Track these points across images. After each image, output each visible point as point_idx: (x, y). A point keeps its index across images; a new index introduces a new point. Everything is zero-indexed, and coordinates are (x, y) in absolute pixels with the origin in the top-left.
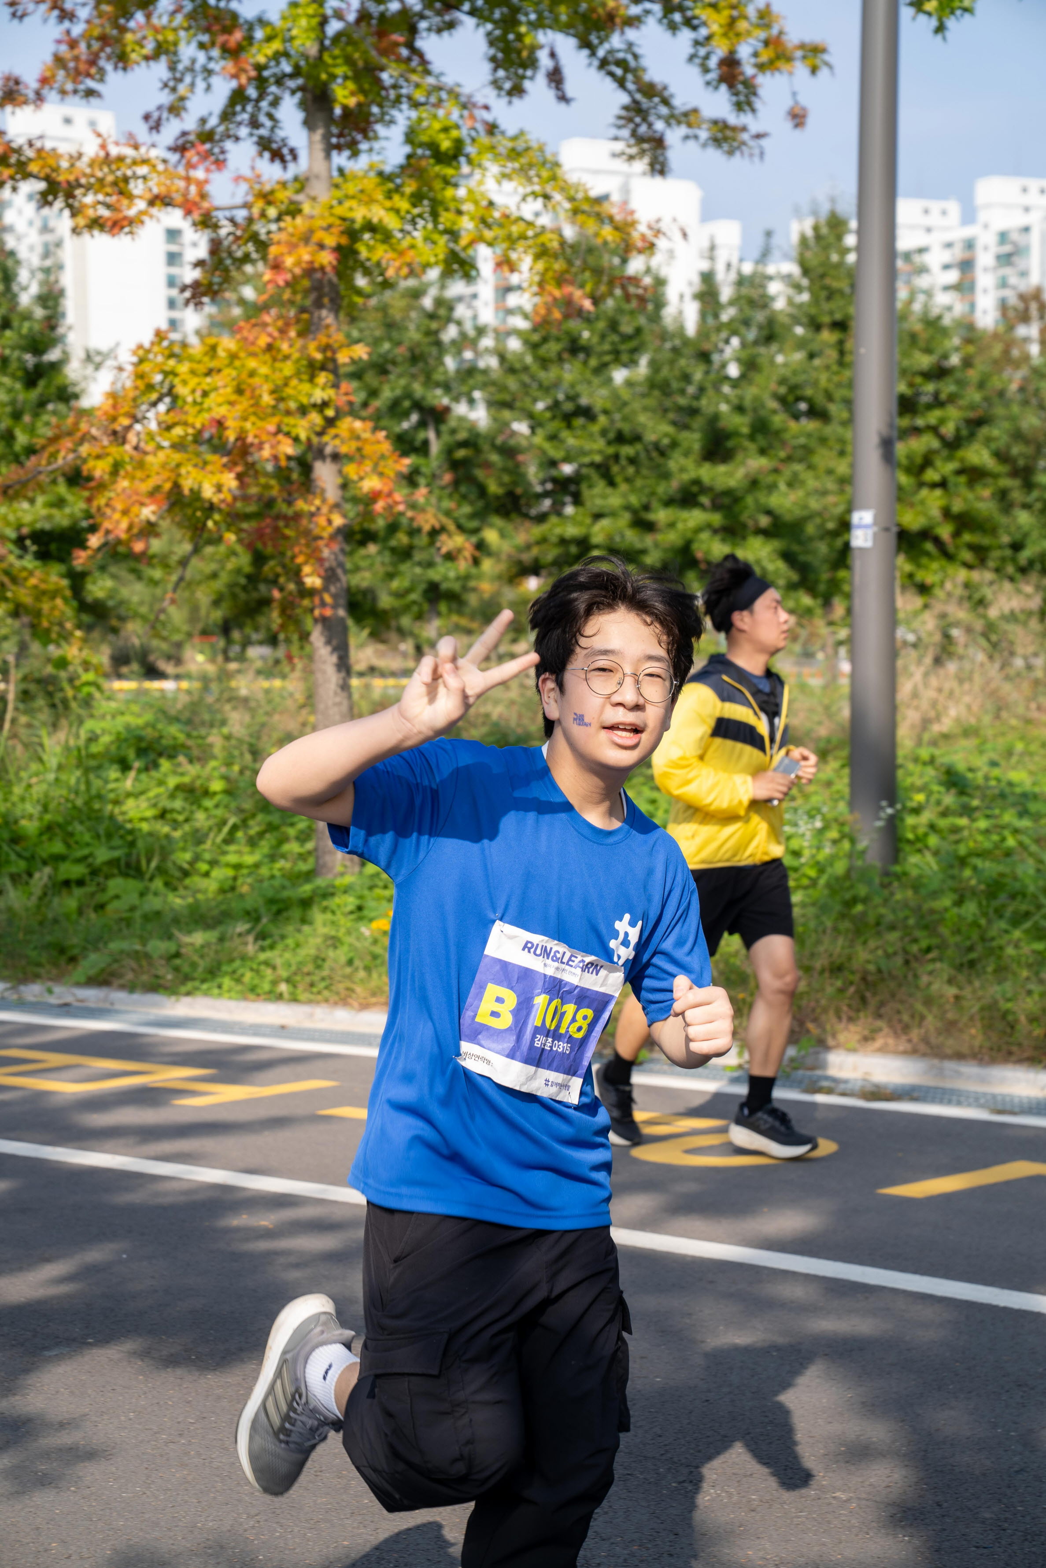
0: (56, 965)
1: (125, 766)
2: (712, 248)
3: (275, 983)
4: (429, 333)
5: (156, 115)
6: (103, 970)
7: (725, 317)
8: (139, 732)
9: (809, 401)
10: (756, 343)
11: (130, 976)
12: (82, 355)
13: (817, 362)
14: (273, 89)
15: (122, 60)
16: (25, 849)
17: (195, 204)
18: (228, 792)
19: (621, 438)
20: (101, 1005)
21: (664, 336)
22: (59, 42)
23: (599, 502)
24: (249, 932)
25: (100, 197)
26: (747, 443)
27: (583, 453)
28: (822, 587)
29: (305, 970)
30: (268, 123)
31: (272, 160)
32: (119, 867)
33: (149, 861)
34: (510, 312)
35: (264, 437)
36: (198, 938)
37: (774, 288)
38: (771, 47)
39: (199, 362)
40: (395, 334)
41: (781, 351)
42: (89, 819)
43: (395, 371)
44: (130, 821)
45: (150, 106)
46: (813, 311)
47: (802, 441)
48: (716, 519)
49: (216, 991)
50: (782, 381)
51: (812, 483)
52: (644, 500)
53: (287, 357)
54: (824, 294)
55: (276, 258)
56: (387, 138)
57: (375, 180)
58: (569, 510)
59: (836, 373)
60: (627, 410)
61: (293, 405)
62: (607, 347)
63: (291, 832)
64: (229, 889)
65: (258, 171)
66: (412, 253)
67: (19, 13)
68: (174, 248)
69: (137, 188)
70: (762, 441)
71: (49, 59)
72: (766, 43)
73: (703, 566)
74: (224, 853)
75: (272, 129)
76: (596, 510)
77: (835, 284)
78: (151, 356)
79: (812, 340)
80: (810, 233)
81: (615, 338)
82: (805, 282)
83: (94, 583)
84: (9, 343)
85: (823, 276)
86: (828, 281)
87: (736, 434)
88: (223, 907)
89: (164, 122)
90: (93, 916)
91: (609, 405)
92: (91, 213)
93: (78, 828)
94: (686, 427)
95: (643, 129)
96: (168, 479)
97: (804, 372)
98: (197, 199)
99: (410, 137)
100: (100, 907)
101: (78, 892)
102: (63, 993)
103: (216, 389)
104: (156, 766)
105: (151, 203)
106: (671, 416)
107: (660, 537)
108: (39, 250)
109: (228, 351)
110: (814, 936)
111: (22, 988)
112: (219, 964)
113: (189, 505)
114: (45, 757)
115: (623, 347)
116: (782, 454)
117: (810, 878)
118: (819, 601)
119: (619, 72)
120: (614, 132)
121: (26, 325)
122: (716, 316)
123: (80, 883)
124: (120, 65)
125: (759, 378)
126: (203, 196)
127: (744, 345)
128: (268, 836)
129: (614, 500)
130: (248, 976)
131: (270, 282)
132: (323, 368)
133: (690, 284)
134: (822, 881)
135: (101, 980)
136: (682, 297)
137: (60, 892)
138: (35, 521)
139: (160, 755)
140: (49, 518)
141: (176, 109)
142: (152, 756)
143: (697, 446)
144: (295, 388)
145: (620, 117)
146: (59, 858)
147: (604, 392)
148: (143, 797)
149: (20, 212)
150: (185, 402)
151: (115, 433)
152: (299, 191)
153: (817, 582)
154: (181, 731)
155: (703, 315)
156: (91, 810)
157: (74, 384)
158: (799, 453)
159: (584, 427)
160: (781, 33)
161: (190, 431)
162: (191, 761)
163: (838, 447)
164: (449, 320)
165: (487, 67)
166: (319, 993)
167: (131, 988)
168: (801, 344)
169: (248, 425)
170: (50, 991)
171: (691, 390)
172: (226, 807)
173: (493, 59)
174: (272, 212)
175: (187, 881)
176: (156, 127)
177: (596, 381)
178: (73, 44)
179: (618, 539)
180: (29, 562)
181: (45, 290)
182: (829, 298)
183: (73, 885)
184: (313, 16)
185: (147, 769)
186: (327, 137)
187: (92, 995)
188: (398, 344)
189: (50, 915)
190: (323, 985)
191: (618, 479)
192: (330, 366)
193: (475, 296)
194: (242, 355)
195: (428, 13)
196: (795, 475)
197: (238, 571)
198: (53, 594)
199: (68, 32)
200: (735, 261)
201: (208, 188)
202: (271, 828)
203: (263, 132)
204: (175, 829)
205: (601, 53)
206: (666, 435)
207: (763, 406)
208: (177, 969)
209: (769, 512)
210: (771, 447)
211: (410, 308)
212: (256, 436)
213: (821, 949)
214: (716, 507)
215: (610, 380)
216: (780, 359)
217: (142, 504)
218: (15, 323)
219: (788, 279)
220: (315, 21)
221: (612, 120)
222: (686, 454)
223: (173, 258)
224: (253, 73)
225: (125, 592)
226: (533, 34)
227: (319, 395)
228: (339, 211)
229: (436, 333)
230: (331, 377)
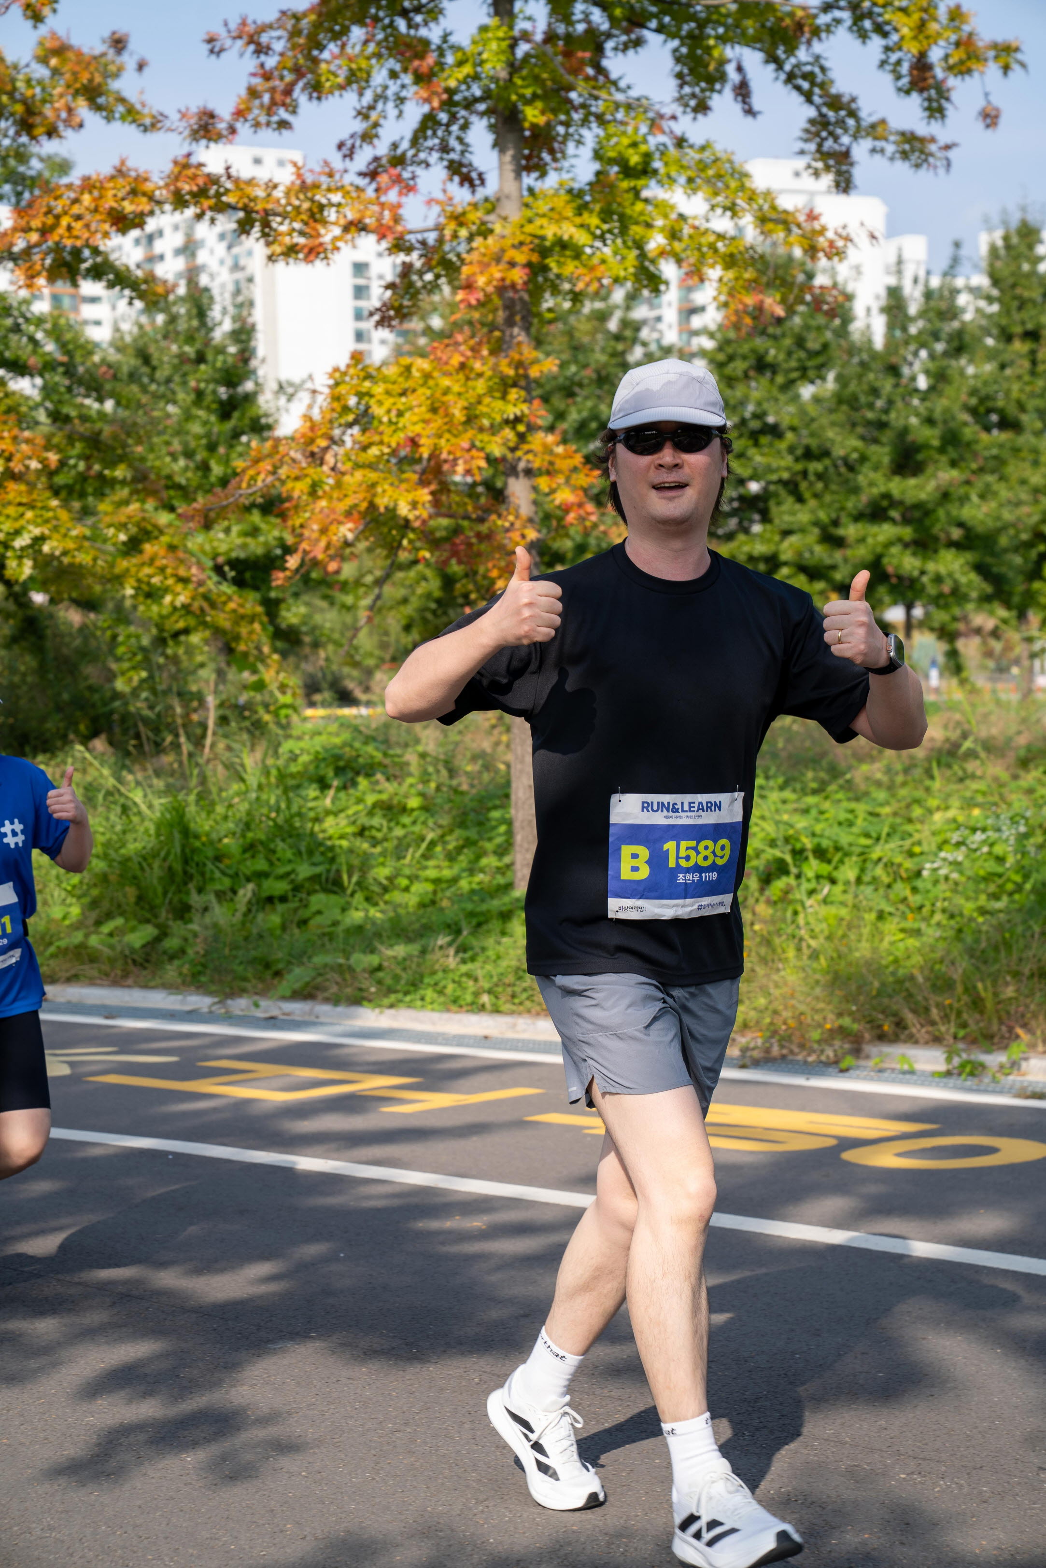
0: (261, 979)
1: (324, 785)
2: (900, 262)
3: (476, 994)
4: (614, 354)
5: (349, 143)
6: (307, 984)
7: (913, 330)
8: (337, 751)
9: (1001, 412)
10: (946, 354)
11: (334, 989)
12: (275, 386)
13: (1008, 372)
14: (463, 113)
15: (317, 90)
16: (228, 867)
17: (389, 228)
18: (425, 808)
19: (809, 454)
20: (307, 1018)
21: (852, 350)
22: (254, 75)
23: (787, 518)
24: (450, 944)
25: (297, 225)
26: (937, 456)
27: (770, 469)
28: (1016, 599)
29: (507, 981)
30: (458, 147)
31: (461, 184)
32: (320, 883)
33: (350, 876)
34: (696, 333)
35: (458, 454)
36: (400, 950)
37: (962, 300)
38: (962, 48)
39: (394, 383)
40: (581, 357)
41: (971, 361)
42: (290, 836)
43: (582, 393)
44: (330, 838)
45: (344, 135)
46: (1004, 322)
47: (995, 451)
48: (907, 532)
49: (419, 1003)
50: (973, 392)
51: (1004, 493)
52: (834, 515)
53: (480, 375)
54: (1015, 304)
55: (468, 277)
56: (576, 156)
57: (566, 197)
58: (757, 528)
59: (1027, 383)
60: (815, 426)
61: (486, 422)
62: (793, 364)
63: (489, 846)
64: (429, 903)
65: (449, 194)
66: (603, 267)
67: (217, 49)
68: (361, 282)
69: (331, 215)
70: (953, 453)
71: (243, 92)
72: (958, 44)
73: (894, 581)
74: (425, 868)
75: (463, 152)
76: (785, 527)
77: (1026, 294)
78: (347, 379)
79: (1004, 351)
80: (1000, 243)
81: (802, 354)
82: (995, 292)
83: (288, 610)
84: (205, 377)
85: (1014, 286)
86: (1018, 291)
87: (926, 446)
88: (424, 921)
89: (357, 150)
90: (296, 931)
91: (796, 422)
92: (287, 240)
93: (280, 846)
94: (876, 441)
95: (829, 144)
96: (364, 499)
97: (995, 382)
98: (391, 223)
99: (598, 155)
100: (303, 923)
101: (281, 907)
102: (269, 1007)
103: (411, 408)
104: (354, 784)
105: (346, 229)
106: (860, 430)
107: (849, 552)
108: (230, 287)
109: (422, 371)
110: (1022, 943)
111: (229, 1002)
112: (422, 976)
113: (385, 524)
114: (245, 776)
115: (810, 364)
116: (974, 466)
117: (1015, 883)
118: (1014, 613)
119: (806, 85)
120: (800, 145)
121: (220, 358)
122: (904, 329)
123: (283, 899)
124: (315, 95)
125: (949, 390)
126: (397, 219)
127: (932, 356)
128: (466, 851)
129: (803, 516)
130: (450, 988)
131: (462, 301)
132: (515, 385)
133: (877, 297)
134: (1028, 886)
135: (306, 993)
136: (868, 310)
137: (263, 909)
138: (231, 550)
139: (358, 773)
140: (244, 546)
141: (368, 137)
142: (350, 775)
143: (886, 460)
144: (488, 406)
145: (807, 131)
146: (260, 876)
147: (791, 409)
148: (342, 815)
149: (212, 252)
150: (381, 422)
151: (313, 454)
152: (489, 212)
153: (1010, 594)
154: (377, 749)
155: (891, 327)
156: (291, 826)
157: (267, 415)
158: (992, 464)
159: (771, 445)
160: (970, 35)
161: (386, 450)
162: (388, 779)
163: (1031, 457)
164: (635, 340)
165: (673, 83)
166: (521, 1003)
167: (336, 1001)
168: (991, 355)
169: (443, 442)
170: (257, 1005)
171: (879, 403)
172: (424, 823)
173: (679, 76)
174: (463, 233)
175: (387, 897)
176: (350, 155)
177: (783, 398)
178: (267, 76)
179: (807, 555)
180: (227, 589)
181: (237, 325)
182: (1020, 308)
183: (276, 901)
184: (503, 39)
185: (344, 787)
186: (516, 158)
187: (297, 1008)
188: (585, 366)
189: (255, 931)
190: (525, 995)
191: (807, 495)
192: (523, 383)
193: (659, 319)
194: (436, 374)
195: (615, 32)
196: (988, 486)
197: (428, 596)
198: (252, 619)
199: (262, 65)
200: (922, 274)
201: (401, 211)
202: (468, 843)
203: (453, 156)
204: (374, 846)
205: (787, 67)
206: (855, 449)
207: (953, 418)
208: (380, 982)
209: (961, 525)
210: (962, 459)
211: (595, 331)
212: (449, 453)
213: (1030, 953)
214: (906, 521)
215: (797, 397)
216: (971, 370)
217: (340, 523)
218: (210, 357)
219: (974, 291)
220: (505, 44)
221: (799, 133)
222: (876, 468)
223: (360, 292)
224: (445, 96)
225: (318, 618)
226: (721, 47)
227: (512, 411)
228: (529, 228)
229: (623, 353)
230: (523, 393)
